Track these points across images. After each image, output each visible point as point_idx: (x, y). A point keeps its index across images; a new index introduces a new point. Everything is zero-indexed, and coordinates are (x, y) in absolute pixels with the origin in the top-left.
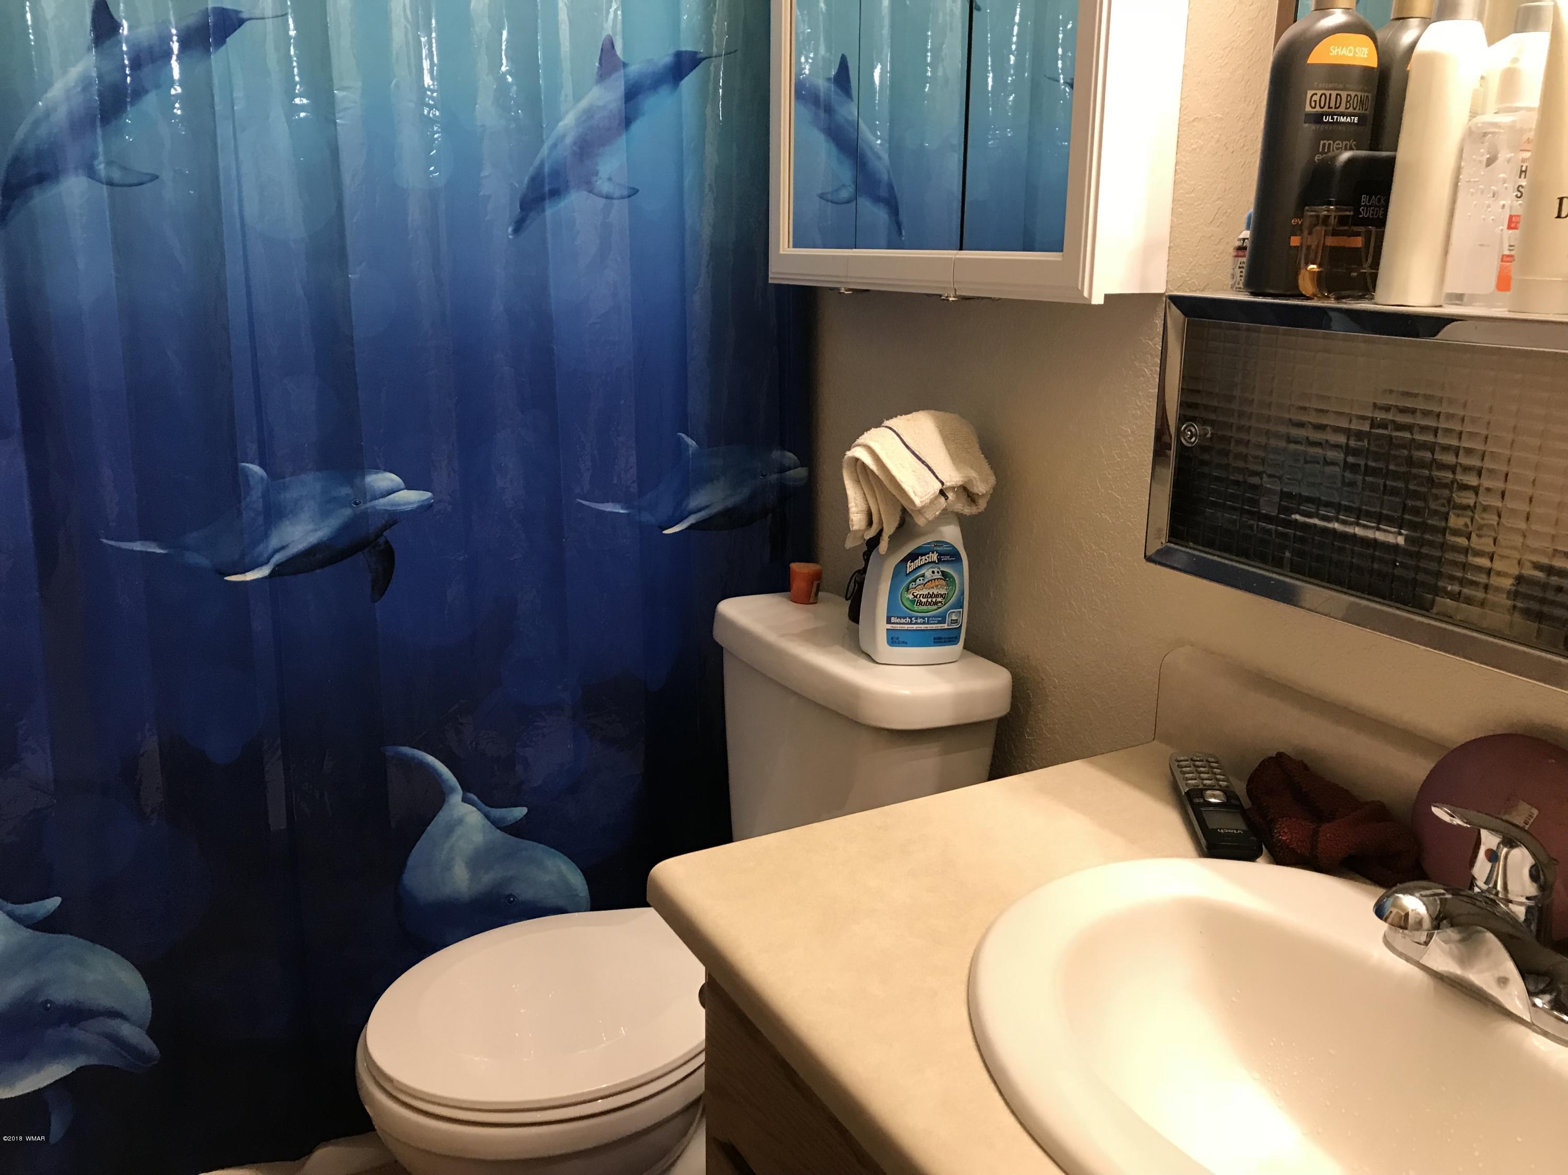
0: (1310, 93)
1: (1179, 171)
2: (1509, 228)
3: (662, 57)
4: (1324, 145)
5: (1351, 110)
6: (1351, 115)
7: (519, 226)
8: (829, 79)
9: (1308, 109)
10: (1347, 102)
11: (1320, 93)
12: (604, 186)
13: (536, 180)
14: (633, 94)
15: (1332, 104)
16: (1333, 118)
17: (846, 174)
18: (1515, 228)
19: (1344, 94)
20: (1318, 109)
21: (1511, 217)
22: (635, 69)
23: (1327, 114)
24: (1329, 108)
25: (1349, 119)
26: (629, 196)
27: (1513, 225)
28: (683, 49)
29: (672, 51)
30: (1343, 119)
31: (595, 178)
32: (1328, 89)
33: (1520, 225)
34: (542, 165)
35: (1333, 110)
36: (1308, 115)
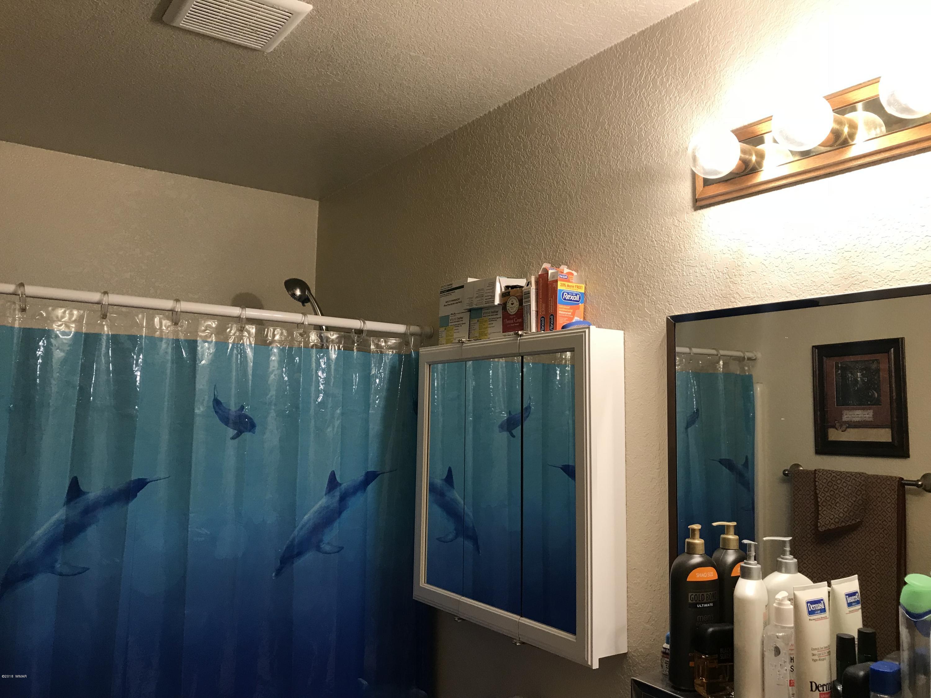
0: (690, 594)
1: (629, 591)
2: (790, 686)
3: (358, 476)
4: (699, 617)
5: (709, 601)
6: (709, 603)
7: (279, 572)
8: (442, 480)
9: (690, 601)
10: (707, 597)
11: (694, 594)
12: (326, 548)
13: (290, 547)
14: (343, 498)
15: (700, 599)
16: (701, 606)
17: (450, 526)
18: (793, 686)
19: (705, 594)
20: (694, 601)
21: (790, 681)
22: (344, 486)
23: (699, 604)
24: (699, 601)
25: (709, 605)
26: (338, 552)
27: (792, 685)
28: (369, 470)
29: (363, 473)
30: (706, 605)
31: (321, 544)
32: (697, 593)
33: (795, 684)
34: (294, 539)
35: (701, 602)
36: (690, 604)
